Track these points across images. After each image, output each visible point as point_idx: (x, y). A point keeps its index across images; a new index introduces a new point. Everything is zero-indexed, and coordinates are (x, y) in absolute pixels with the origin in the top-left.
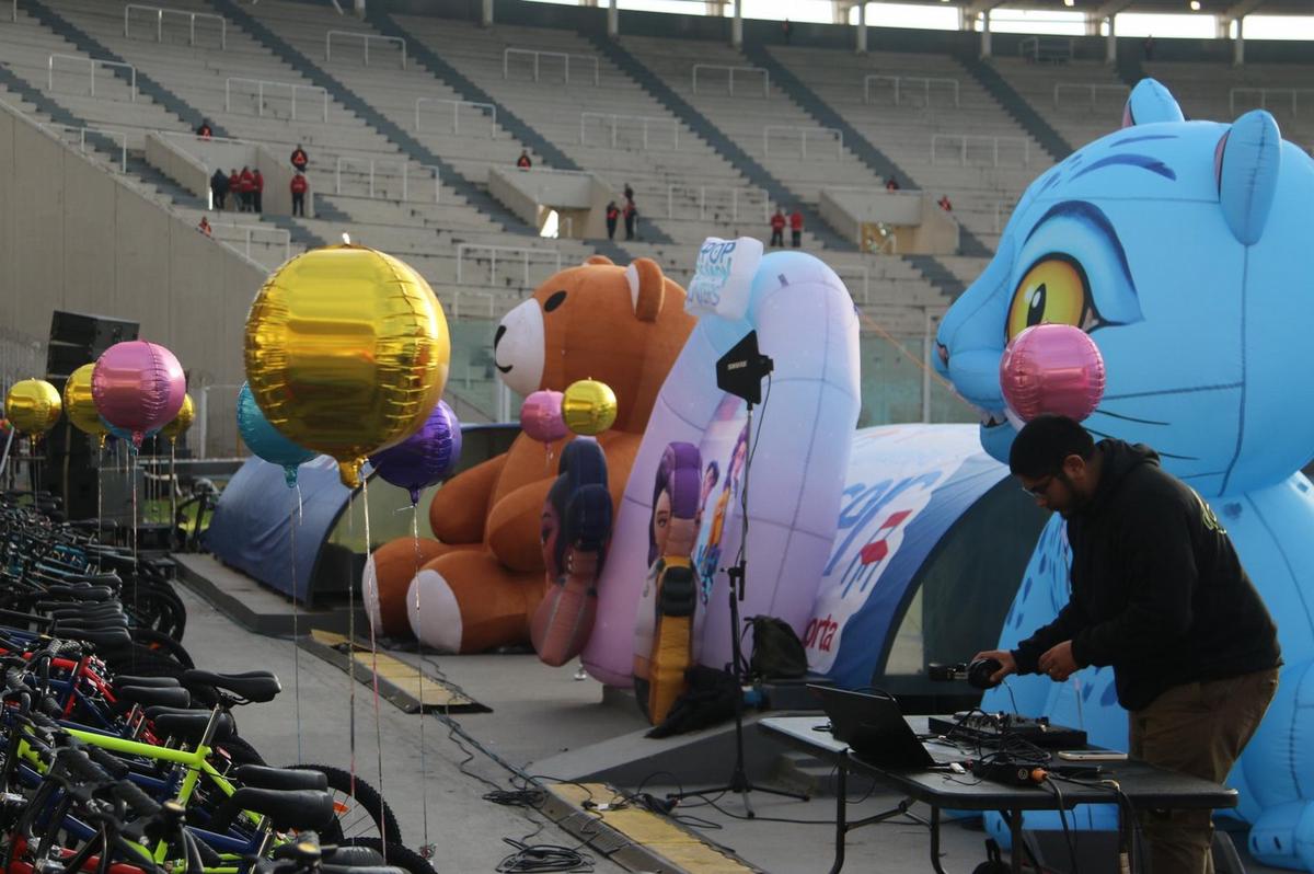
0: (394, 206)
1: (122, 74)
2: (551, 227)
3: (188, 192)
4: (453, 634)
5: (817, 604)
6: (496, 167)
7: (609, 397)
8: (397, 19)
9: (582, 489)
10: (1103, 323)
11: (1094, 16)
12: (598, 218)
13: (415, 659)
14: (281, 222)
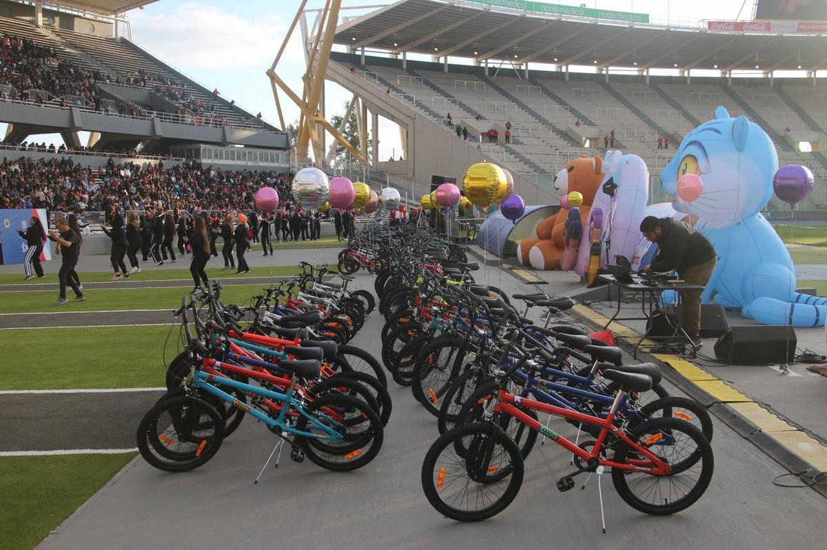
0: (537, 139)
1: (454, 102)
2: (587, 145)
3: (474, 137)
4: (542, 265)
5: (635, 253)
6: (569, 126)
7: (581, 196)
8: (539, 81)
9: (573, 222)
10: (701, 173)
11: (766, 71)
12: (602, 142)
13: (531, 271)
14: (502, 145)
